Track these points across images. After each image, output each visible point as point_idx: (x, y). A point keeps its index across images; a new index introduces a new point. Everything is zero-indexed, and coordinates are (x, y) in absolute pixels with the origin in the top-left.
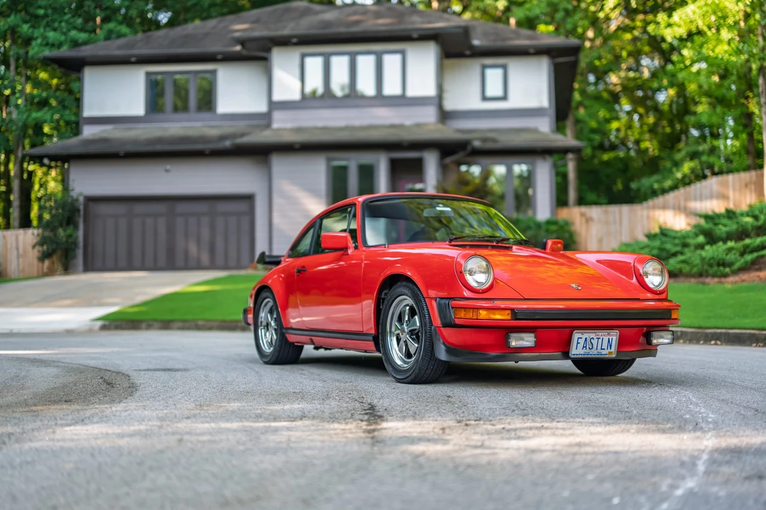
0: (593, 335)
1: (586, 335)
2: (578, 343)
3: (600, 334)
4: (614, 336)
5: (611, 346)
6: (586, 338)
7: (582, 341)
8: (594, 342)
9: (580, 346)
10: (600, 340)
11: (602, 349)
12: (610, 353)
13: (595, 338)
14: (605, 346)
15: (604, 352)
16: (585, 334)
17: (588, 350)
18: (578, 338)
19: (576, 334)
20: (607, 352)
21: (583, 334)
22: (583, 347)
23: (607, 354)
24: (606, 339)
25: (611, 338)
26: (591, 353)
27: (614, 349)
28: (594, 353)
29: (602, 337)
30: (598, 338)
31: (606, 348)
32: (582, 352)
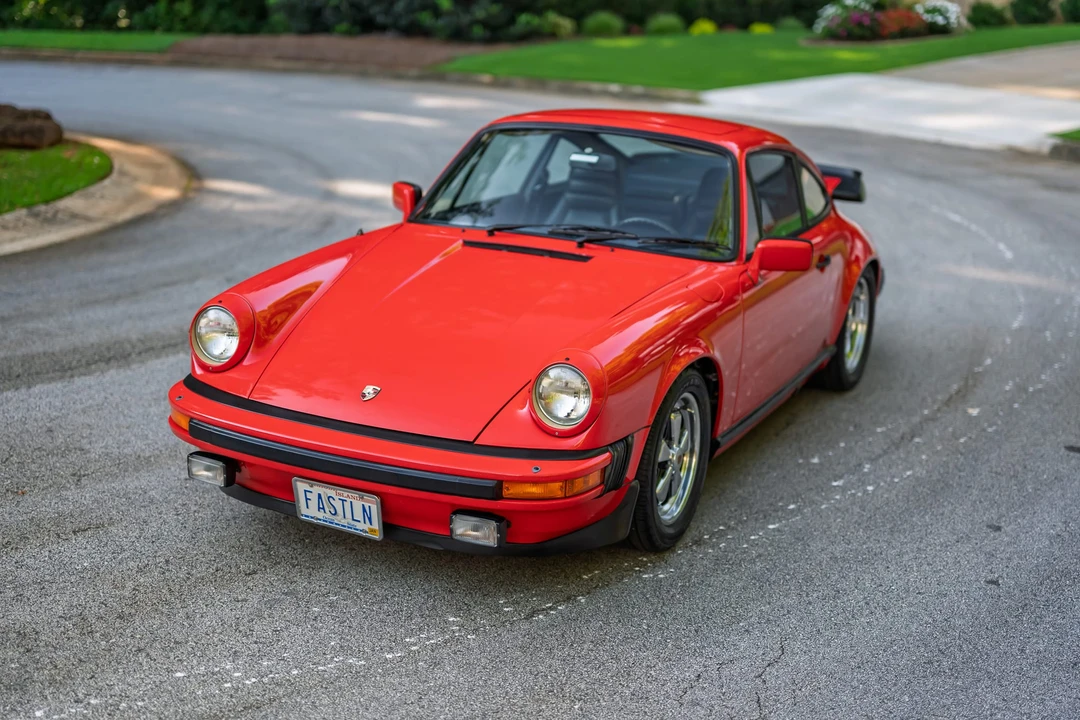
0: (331, 492)
1: (317, 489)
2: (307, 499)
3: (346, 494)
4: (373, 505)
5: (370, 519)
6: (319, 495)
7: (314, 498)
8: (338, 505)
9: (314, 503)
10: (347, 505)
11: (353, 520)
12: (372, 531)
13: (336, 498)
14: (359, 515)
15: (360, 526)
16: (316, 488)
17: (328, 515)
18: (305, 491)
19: (299, 484)
20: (366, 527)
21: (312, 486)
22: (319, 508)
23: (366, 532)
24: (358, 505)
25: (367, 505)
26: (336, 521)
27: (376, 525)
28: (341, 522)
29: (349, 500)
30: (343, 500)
31: (362, 521)
32: (320, 515)
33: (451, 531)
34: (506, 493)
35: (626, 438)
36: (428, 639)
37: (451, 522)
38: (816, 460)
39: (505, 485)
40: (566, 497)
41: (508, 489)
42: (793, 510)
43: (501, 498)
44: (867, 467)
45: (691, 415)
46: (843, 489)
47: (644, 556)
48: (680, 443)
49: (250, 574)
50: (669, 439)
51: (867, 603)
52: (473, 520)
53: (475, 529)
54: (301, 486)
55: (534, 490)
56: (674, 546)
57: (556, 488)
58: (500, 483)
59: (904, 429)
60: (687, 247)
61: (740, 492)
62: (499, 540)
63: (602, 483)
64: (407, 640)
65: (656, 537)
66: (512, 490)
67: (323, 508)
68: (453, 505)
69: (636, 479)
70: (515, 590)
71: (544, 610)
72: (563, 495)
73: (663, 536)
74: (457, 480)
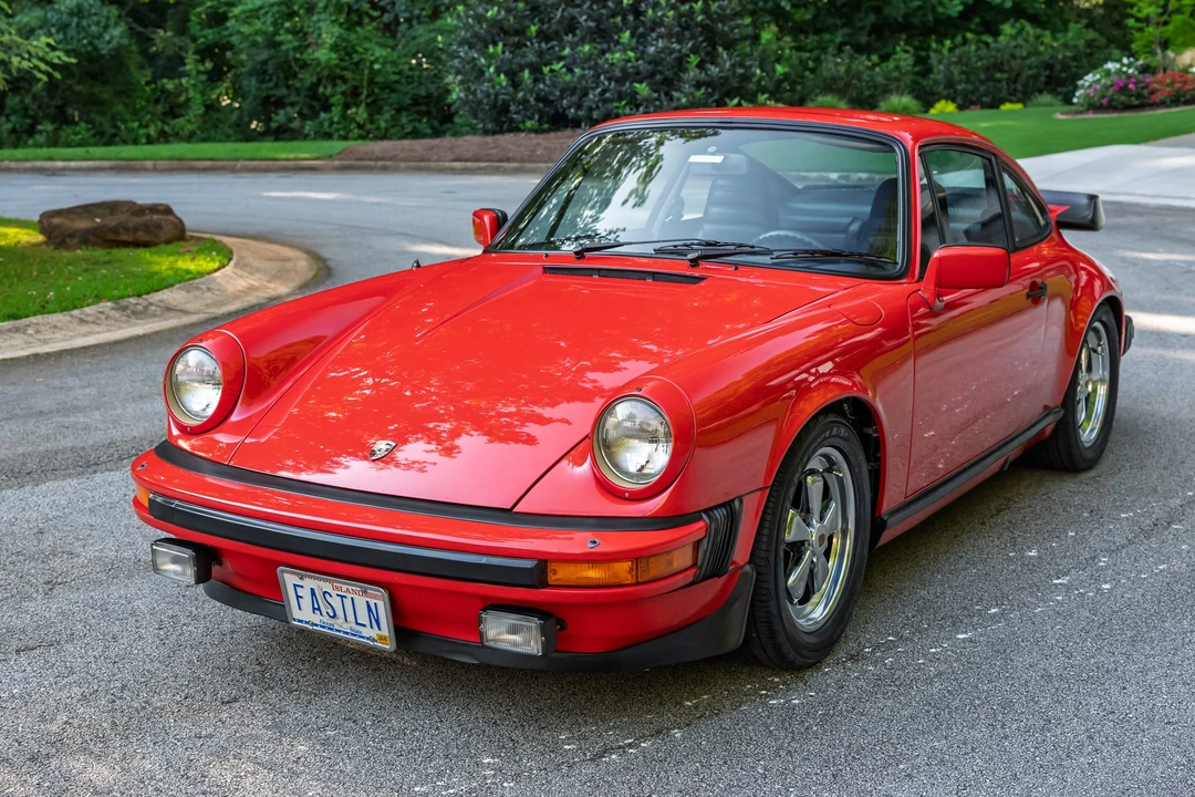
0: (327, 587)
1: (310, 583)
2: (298, 597)
3: (344, 587)
4: (380, 602)
5: (377, 621)
6: (312, 590)
7: (305, 593)
8: (336, 602)
9: (307, 602)
10: (348, 604)
11: (357, 624)
12: (382, 638)
13: (334, 593)
14: (363, 617)
15: (367, 632)
16: (306, 580)
17: (326, 619)
18: (295, 585)
19: (286, 575)
20: (373, 633)
21: (302, 578)
22: (314, 609)
23: (374, 640)
24: (361, 602)
25: (372, 602)
26: (336, 627)
27: (386, 629)
28: (343, 627)
29: (349, 596)
30: (342, 597)
31: (368, 623)
32: (316, 618)
33: (481, 635)
34: (552, 578)
35: (728, 504)
36: (447, 787)
37: (479, 621)
38: (1033, 553)
39: (551, 566)
40: (638, 584)
41: (555, 573)
42: (995, 614)
43: (546, 585)
44: (1103, 561)
45: (841, 481)
46: (1068, 588)
47: (776, 675)
48: (822, 518)
49: (228, 702)
50: (806, 512)
51: (1090, 737)
52: (511, 619)
53: (514, 630)
54: (289, 579)
55: (593, 574)
56: (820, 662)
57: (622, 570)
58: (544, 562)
59: (1158, 513)
60: (838, 262)
61: (923, 593)
62: (545, 645)
63: (695, 564)
64: (417, 789)
65: (787, 648)
66: (562, 574)
67: (319, 609)
68: (484, 598)
69: (750, 562)
70: (586, 722)
71: (620, 747)
72: (634, 581)
73: (798, 647)
74: (484, 560)
